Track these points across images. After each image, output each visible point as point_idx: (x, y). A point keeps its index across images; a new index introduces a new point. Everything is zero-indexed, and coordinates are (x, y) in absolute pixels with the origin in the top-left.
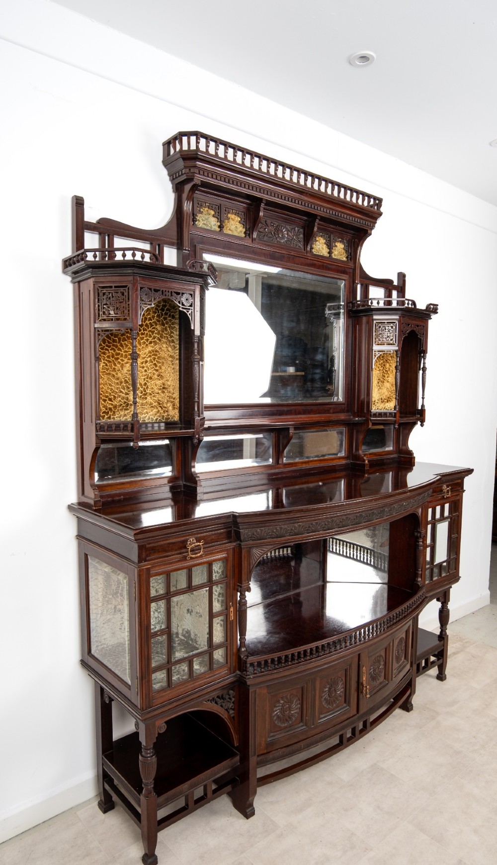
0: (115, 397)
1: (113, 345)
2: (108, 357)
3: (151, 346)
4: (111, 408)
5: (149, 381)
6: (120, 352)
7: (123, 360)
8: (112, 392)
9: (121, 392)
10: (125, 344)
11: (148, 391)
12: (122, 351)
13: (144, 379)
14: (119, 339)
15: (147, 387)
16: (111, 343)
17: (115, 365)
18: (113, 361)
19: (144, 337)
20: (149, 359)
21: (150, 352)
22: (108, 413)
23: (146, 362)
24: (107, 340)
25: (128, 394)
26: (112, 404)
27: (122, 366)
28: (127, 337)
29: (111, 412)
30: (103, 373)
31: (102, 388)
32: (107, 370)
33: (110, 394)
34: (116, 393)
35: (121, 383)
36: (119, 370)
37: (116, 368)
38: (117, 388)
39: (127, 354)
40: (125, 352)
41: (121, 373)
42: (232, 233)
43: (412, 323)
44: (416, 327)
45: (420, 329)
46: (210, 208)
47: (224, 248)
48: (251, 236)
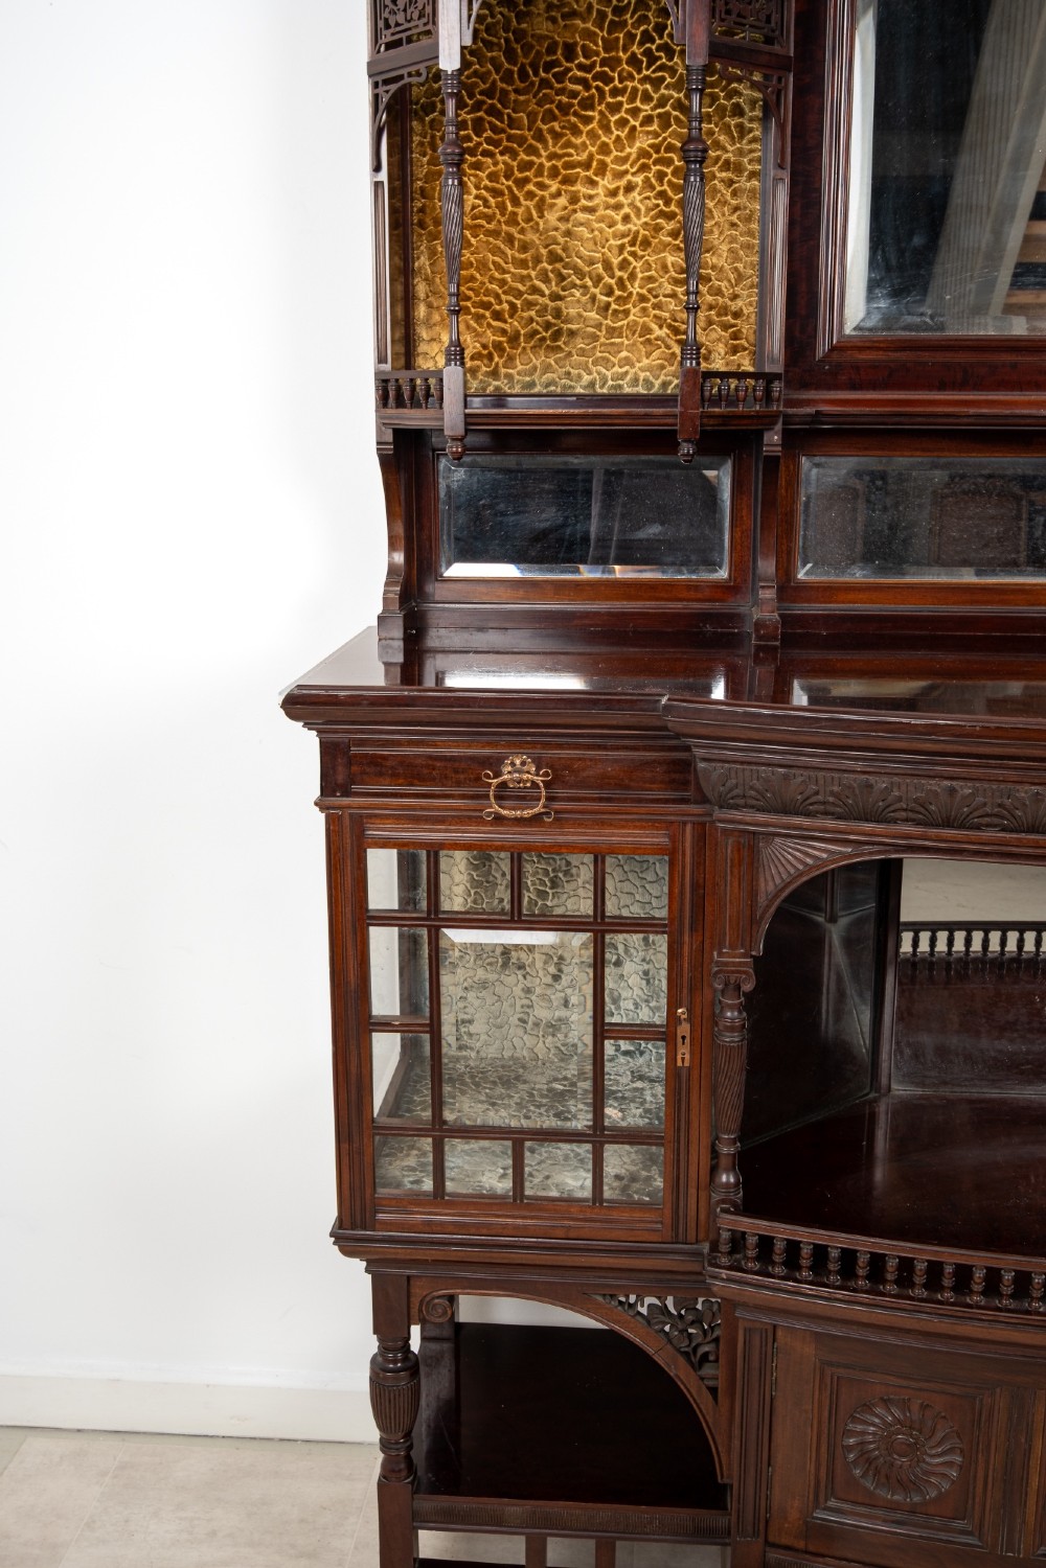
0: (513, 306)
1: (510, 138)
2: (493, 177)
3: (648, 133)
4: (501, 343)
5: (640, 253)
6: (534, 158)
7: (542, 186)
8: (505, 293)
9: (535, 290)
10: (552, 131)
11: (635, 289)
12: (539, 156)
13: (621, 248)
14: (532, 117)
15: (632, 277)
16: (503, 131)
17: (516, 202)
18: (509, 188)
19: (620, 104)
20: (639, 179)
21: (643, 154)
22: (490, 357)
23: (629, 188)
24: (489, 123)
25: (561, 298)
26: (504, 332)
27: (541, 206)
28: (560, 106)
29: (501, 357)
30: (475, 229)
31: (472, 279)
32: (489, 218)
33: (497, 296)
34: (519, 294)
35: (537, 260)
36: (529, 219)
37: (520, 211)
38: (522, 279)
39: (559, 164)
40: (551, 157)
41: (536, 229)
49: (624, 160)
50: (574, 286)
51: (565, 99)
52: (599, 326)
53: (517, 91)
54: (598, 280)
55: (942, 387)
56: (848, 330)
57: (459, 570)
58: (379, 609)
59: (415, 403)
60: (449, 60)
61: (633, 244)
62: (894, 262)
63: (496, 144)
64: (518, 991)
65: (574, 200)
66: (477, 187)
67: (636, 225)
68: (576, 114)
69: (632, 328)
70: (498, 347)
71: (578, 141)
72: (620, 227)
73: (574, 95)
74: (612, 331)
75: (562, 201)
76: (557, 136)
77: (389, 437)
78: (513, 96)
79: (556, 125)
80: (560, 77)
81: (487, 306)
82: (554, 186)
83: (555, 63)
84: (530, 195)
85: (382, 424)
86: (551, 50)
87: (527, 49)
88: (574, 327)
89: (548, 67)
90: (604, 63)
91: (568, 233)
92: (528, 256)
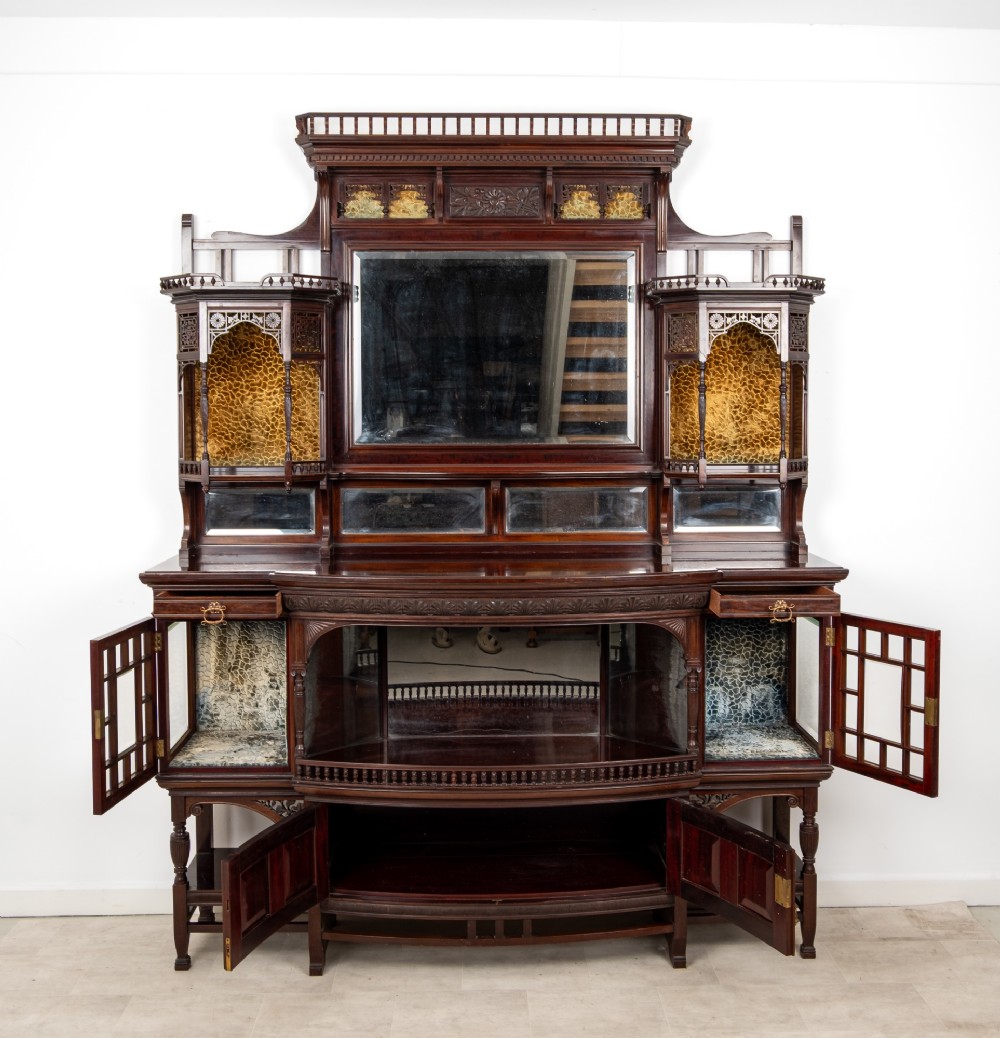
0: (232, 434)
1: (231, 375)
2: (225, 388)
3: (281, 373)
6: (240, 382)
7: (242, 392)
8: (229, 429)
9: (241, 429)
10: (246, 373)
11: (278, 428)
12: (242, 381)
13: (273, 414)
14: (239, 368)
15: (277, 424)
16: (228, 372)
17: (233, 397)
18: (231, 392)
20: (278, 390)
21: (280, 380)
22: (224, 453)
23: (275, 393)
24: (223, 369)
25: (250, 432)
26: (229, 444)
27: (243, 399)
28: (249, 364)
29: (228, 453)
30: (218, 407)
31: (217, 424)
32: (223, 403)
33: (227, 431)
34: (235, 430)
35: (241, 418)
36: (238, 403)
37: (235, 400)
38: (236, 424)
39: (249, 384)
40: (247, 381)
41: (241, 407)
42: (406, 216)
43: (739, 312)
44: (752, 317)
45: (765, 321)
46: (368, 190)
47: (389, 239)
48: (436, 215)
49: (273, 383)
50: (256, 427)
51: (251, 362)
52: (264, 441)
54: (264, 425)
55: (391, 463)
56: (355, 443)
57: (212, 532)
58: (180, 547)
59: (192, 472)
60: (203, 359)
61: (277, 412)
62: (371, 419)
63: (226, 377)
64: (237, 701)
65: (255, 396)
66: (219, 392)
67: (278, 405)
68: (255, 367)
69: (277, 442)
70: (227, 449)
71: (256, 376)
72: (272, 406)
73: (254, 360)
74: (269, 443)
75: (250, 397)
76: (248, 374)
77: (184, 484)
78: (232, 360)
79: (248, 371)
80: (249, 354)
81: (223, 434)
82: (248, 392)
83: (247, 349)
84: (239, 395)
85: (180, 480)
86: (246, 345)
87: (237, 344)
88: (255, 442)
89: (245, 351)
90: (265, 349)
91: (253, 408)
92: (238, 416)
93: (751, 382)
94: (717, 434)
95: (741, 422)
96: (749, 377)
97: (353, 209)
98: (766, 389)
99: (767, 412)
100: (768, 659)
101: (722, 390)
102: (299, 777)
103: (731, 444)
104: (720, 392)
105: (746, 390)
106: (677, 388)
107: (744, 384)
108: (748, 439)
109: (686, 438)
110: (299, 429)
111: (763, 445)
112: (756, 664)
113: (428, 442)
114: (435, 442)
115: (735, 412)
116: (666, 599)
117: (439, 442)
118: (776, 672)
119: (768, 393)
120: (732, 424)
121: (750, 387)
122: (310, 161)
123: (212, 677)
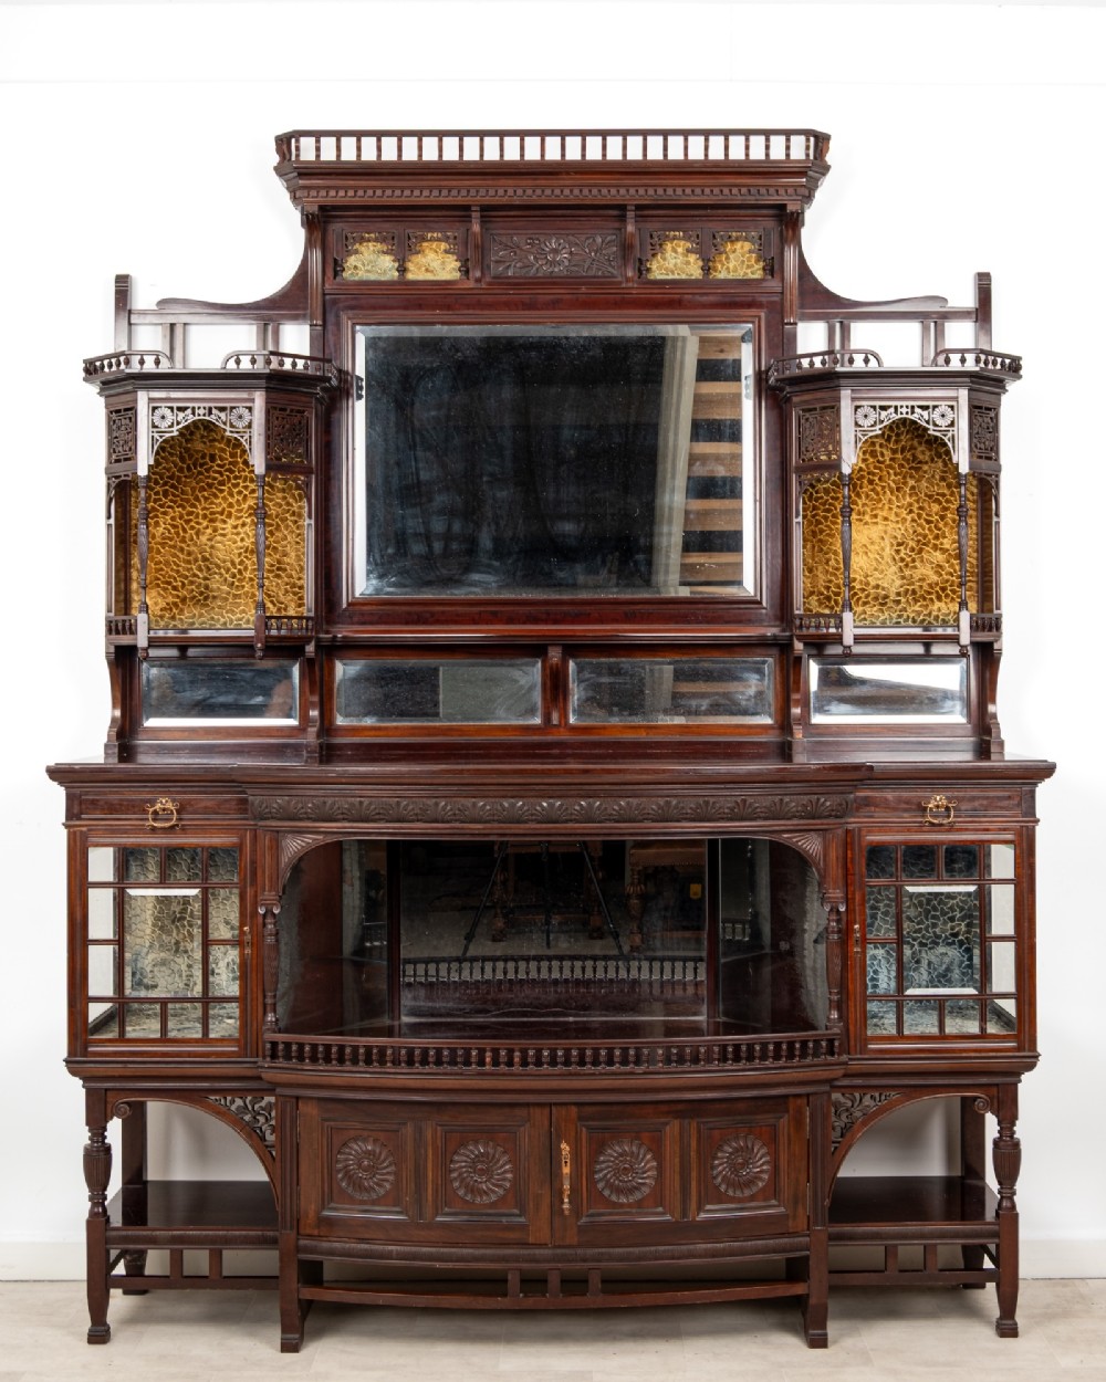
0: (183, 584)
1: (182, 500)
3: (253, 497)
4: (177, 602)
5: (250, 557)
6: (194, 510)
7: (198, 523)
8: (179, 577)
9: (195, 575)
10: (203, 496)
11: (248, 575)
12: (197, 508)
13: (240, 554)
14: (193, 489)
15: (246, 569)
16: (178, 496)
17: (185, 531)
18: (181, 524)
19: (238, 484)
20: (249, 520)
21: (250, 507)
22: (171, 609)
23: (244, 525)
24: (171, 492)
25: (208, 579)
26: (178, 597)
27: (197, 534)
28: (208, 484)
29: (177, 609)
30: (163, 545)
31: (162, 569)
32: (171, 539)
33: (175, 578)
34: (186, 577)
35: (196, 560)
36: (192, 540)
37: (187, 535)
38: (188, 570)
39: (208, 513)
40: (203, 509)
41: (195, 544)
42: (429, 277)
43: (899, 403)
44: (917, 410)
45: (936, 415)
46: (376, 240)
47: (406, 308)
48: (471, 275)
49: (241, 511)
50: (216, 573)
51: (210, 481)
52: (228, 593)
53: (185, 477)
54: (228, 570)
55: (407, 623)
56: (357, 595)
57: (152, 722)
58: (105, 740)
59: (124, 633)
60: (143, 471)
61: (246, 552)
62: (379, 561)
63: (175, 502)
64: (184, 967)
65: (215, 530)
66: (165, 523)
67: (247, 543)
68: (216, 488)
69: (246, 594)
70: (175, 604)
71: (217, 501)
72: (239, 544)
73: (215, 479)
74: (235, 596)
75: (209, 531)
76: (206, 499)
77: (112, 650)
78: (183, 479)
79: (205, 493)
80: (207, 470)
81: (169, 583)
82: (205, 523)
83: (206, 463)
84: (192, 528)
85: (108, 643)
86: (203, 457)
87: (191, 456)
88: (215, 594)
89: (201, 466)
90: (230, 463)
91: (212, 547)
92: (191, 558)
93: (921, 508)
94: (873, 583)
95: (907, 565)
96: (918, 501)
97: (356, 267)
98: (943, 518)
99: (944, 551)
100: (952, 909)
101: (879, 520)
102: (268, 1059)
103: (893, 597)
104: (876, 523)
105: (913, 520)
106: (813, 516)
107: (911, 511)
108: (917, 589)
109: (828, 588)
110: (278, 576)
111: (939, 598)
112: (934, 917)
113: (459, 593)
114: (471, 593)
115: (898, 552)
116: (792, 803)
117: (476, 593)
118: (963, 928)
119: (946, 525)
120: (894, 569)
121: (919, 516)
122: (295, 199)
123: (148, 931)
